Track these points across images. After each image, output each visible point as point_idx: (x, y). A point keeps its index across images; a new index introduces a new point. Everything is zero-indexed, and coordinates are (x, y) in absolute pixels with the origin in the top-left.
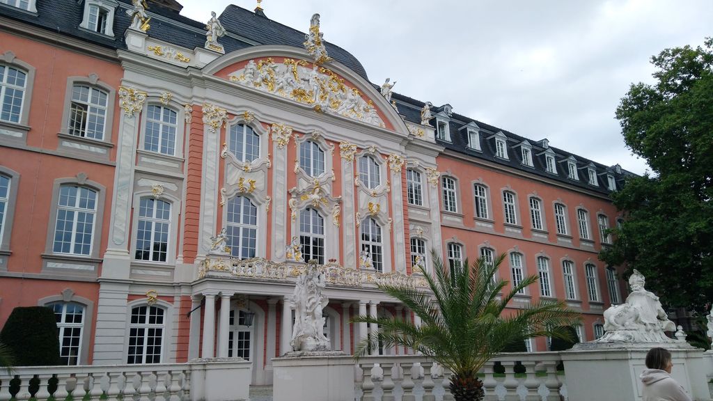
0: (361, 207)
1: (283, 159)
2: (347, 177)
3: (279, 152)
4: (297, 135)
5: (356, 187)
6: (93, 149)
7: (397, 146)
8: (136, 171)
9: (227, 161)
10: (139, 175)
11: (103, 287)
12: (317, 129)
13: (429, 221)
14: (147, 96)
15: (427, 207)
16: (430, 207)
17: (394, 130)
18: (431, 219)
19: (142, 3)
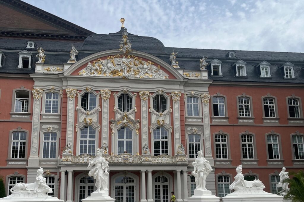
0: (153, 123)
1: (107, 106)
2: (144, 109)
3: (104, 103)
4: (114, 93)
5: (149, 113)
6: (23, 116)
7: (177, 87)
8: (40, 123)
9: (78, 112)
10: (42, 124)
11: (28, 170)
12: (125, 88)
13: (202, 124)
14: (44, 90)
15: (201, 116)
16: (203, 116)
17: (176, 78)
18: (203, 123)
19: (42, 50)
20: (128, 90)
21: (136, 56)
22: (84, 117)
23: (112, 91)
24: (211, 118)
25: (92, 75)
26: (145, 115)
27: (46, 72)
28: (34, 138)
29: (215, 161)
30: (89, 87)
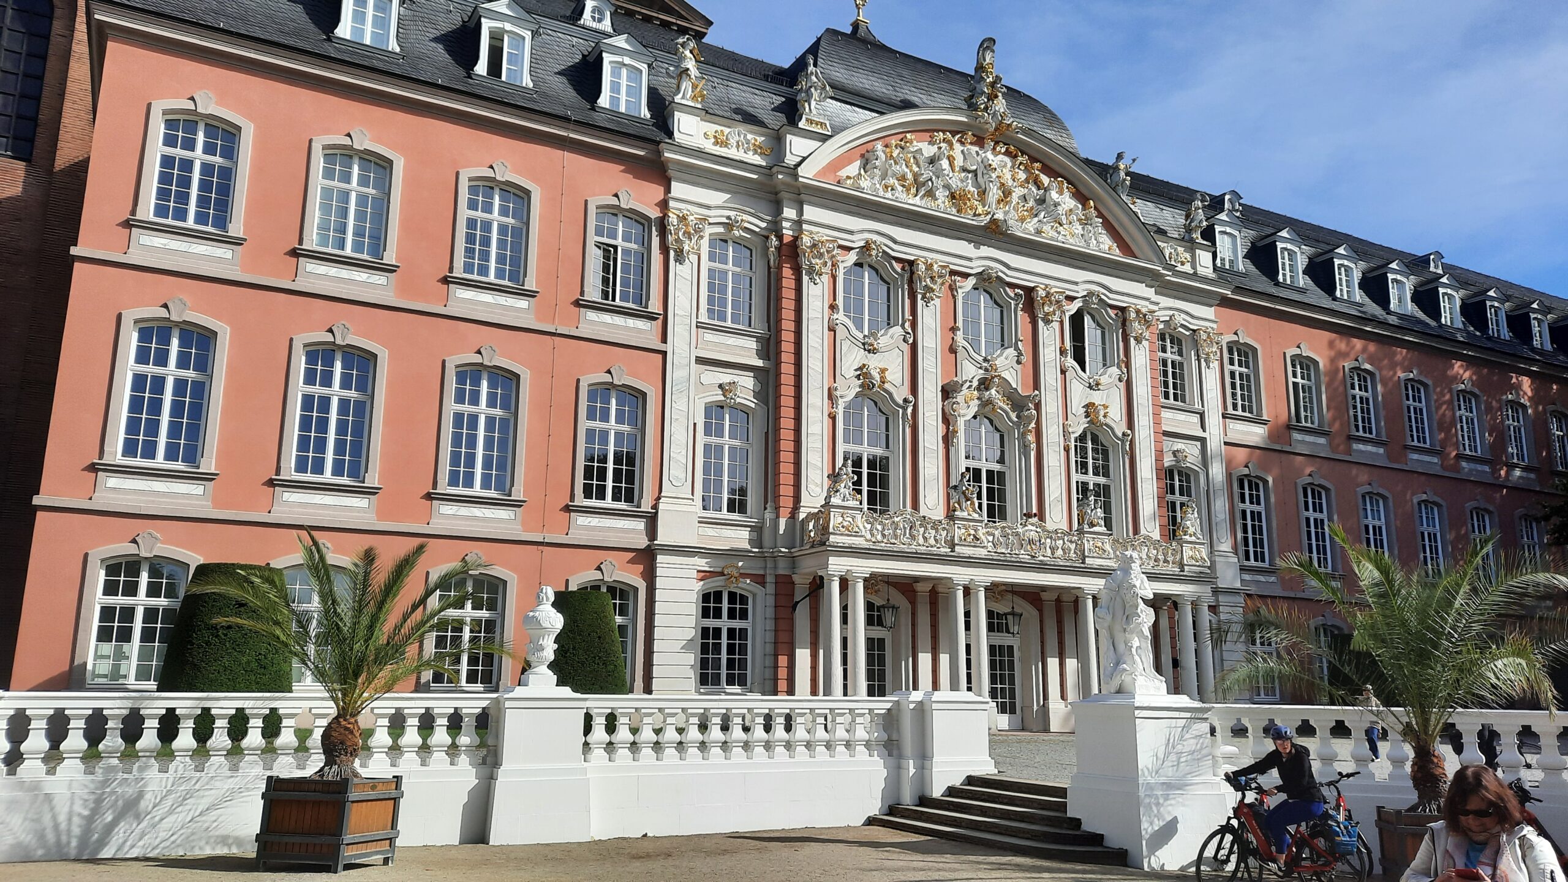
0: (1074, 411)
1: (934, 325)
2: (1049, 354)
3: (926, 312)
4: (958, 279)
5: (1062, 373)
7: (1140, 289)
8: (698, 359)
10: (702, 366)
11: (661, 558)
12: (991, 264)
13: (1200, 433)
14: (710, 224)
15: (1197, 406)
16: (1203, 406)
17: (1135, 256)
18: (1204, 431)
19: (691, 52)
20: (1000, 274)
21: (1023, 153)
22: (858, 358)
23: (953, 273)
24: (1224, 416)
25: (889, 195)
26: (1050, 376)
27: (709, 146)
28: (677, 419)
29: (1243, 569)
30: (875, 237)
